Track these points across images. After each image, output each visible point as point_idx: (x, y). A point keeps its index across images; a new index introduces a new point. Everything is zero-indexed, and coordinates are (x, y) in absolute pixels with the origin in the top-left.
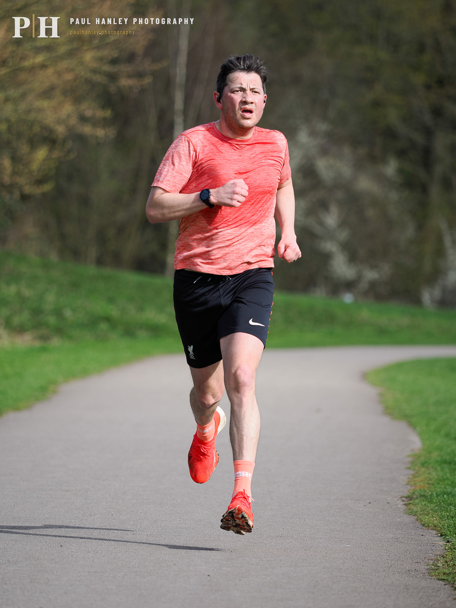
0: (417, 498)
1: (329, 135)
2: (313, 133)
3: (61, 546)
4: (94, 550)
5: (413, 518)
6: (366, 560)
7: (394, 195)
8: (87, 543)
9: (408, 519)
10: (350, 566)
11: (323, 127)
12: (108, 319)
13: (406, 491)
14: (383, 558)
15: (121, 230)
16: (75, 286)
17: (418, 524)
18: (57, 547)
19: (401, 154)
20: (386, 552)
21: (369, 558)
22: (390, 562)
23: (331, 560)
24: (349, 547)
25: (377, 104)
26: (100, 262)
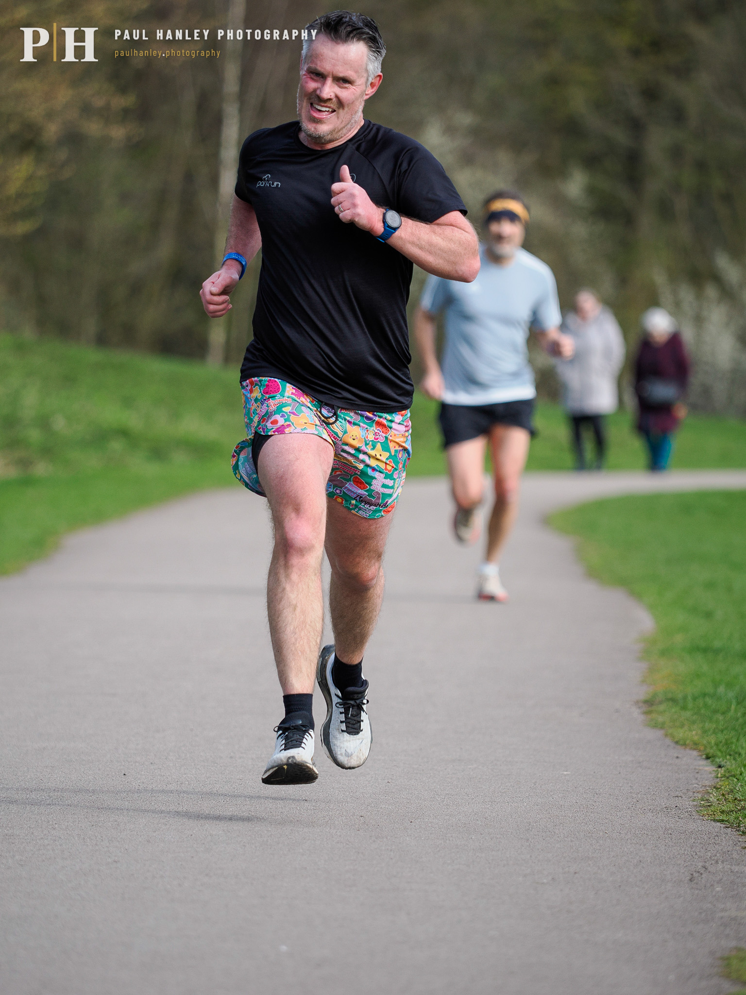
0: (661, 703)
1: (475, 132)
2: (450, 130)
3: (124, 775)
4: (176, 781)
5: (659, 733)
6: (597, 793)
7: (580, 230)
8: (162, 770)
9: (652, 734)
10: (574, 801)
11: (465, 119)
12: (124, 433)
13: (643, 693)
14: (623, 790)
15: (136, 289)
16: (69, 380)
17: (668, 741)
18: (118, 776)
19: (591, 162)
20: (625, 781)
21: (601, 790)
22: (634, 796)
23: (544, 793)
24: (567, 775)
25: (553, 81)
26: (102, 341)
